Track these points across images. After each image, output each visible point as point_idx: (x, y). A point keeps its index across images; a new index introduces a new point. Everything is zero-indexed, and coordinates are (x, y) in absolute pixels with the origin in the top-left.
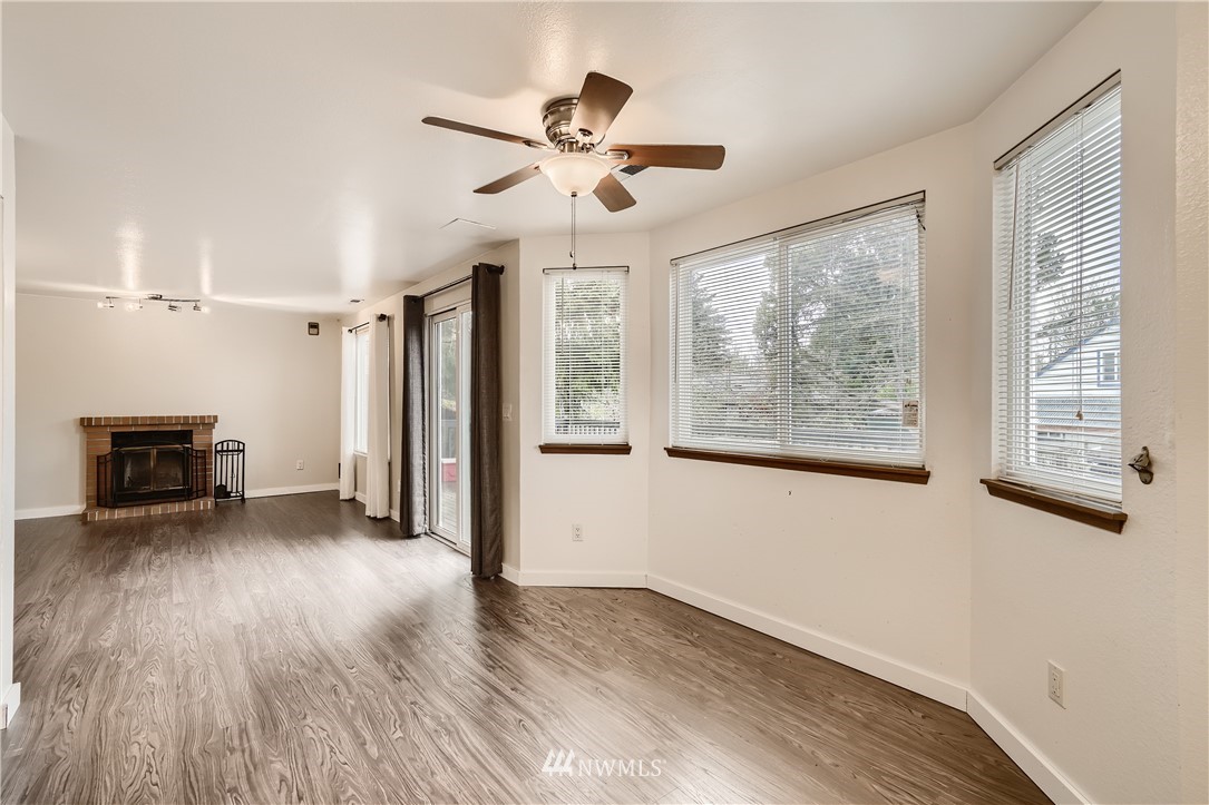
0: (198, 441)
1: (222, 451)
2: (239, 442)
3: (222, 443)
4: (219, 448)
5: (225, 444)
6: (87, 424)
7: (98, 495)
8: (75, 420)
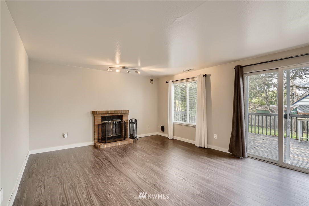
0: (124, 119)
1: (131, 122)
2: (136, 119)
3: (131, 119)
4: (130, 121)
5: (132, 120)
6: (94, 113)
7: (98, 138)
8: (91, 112)
